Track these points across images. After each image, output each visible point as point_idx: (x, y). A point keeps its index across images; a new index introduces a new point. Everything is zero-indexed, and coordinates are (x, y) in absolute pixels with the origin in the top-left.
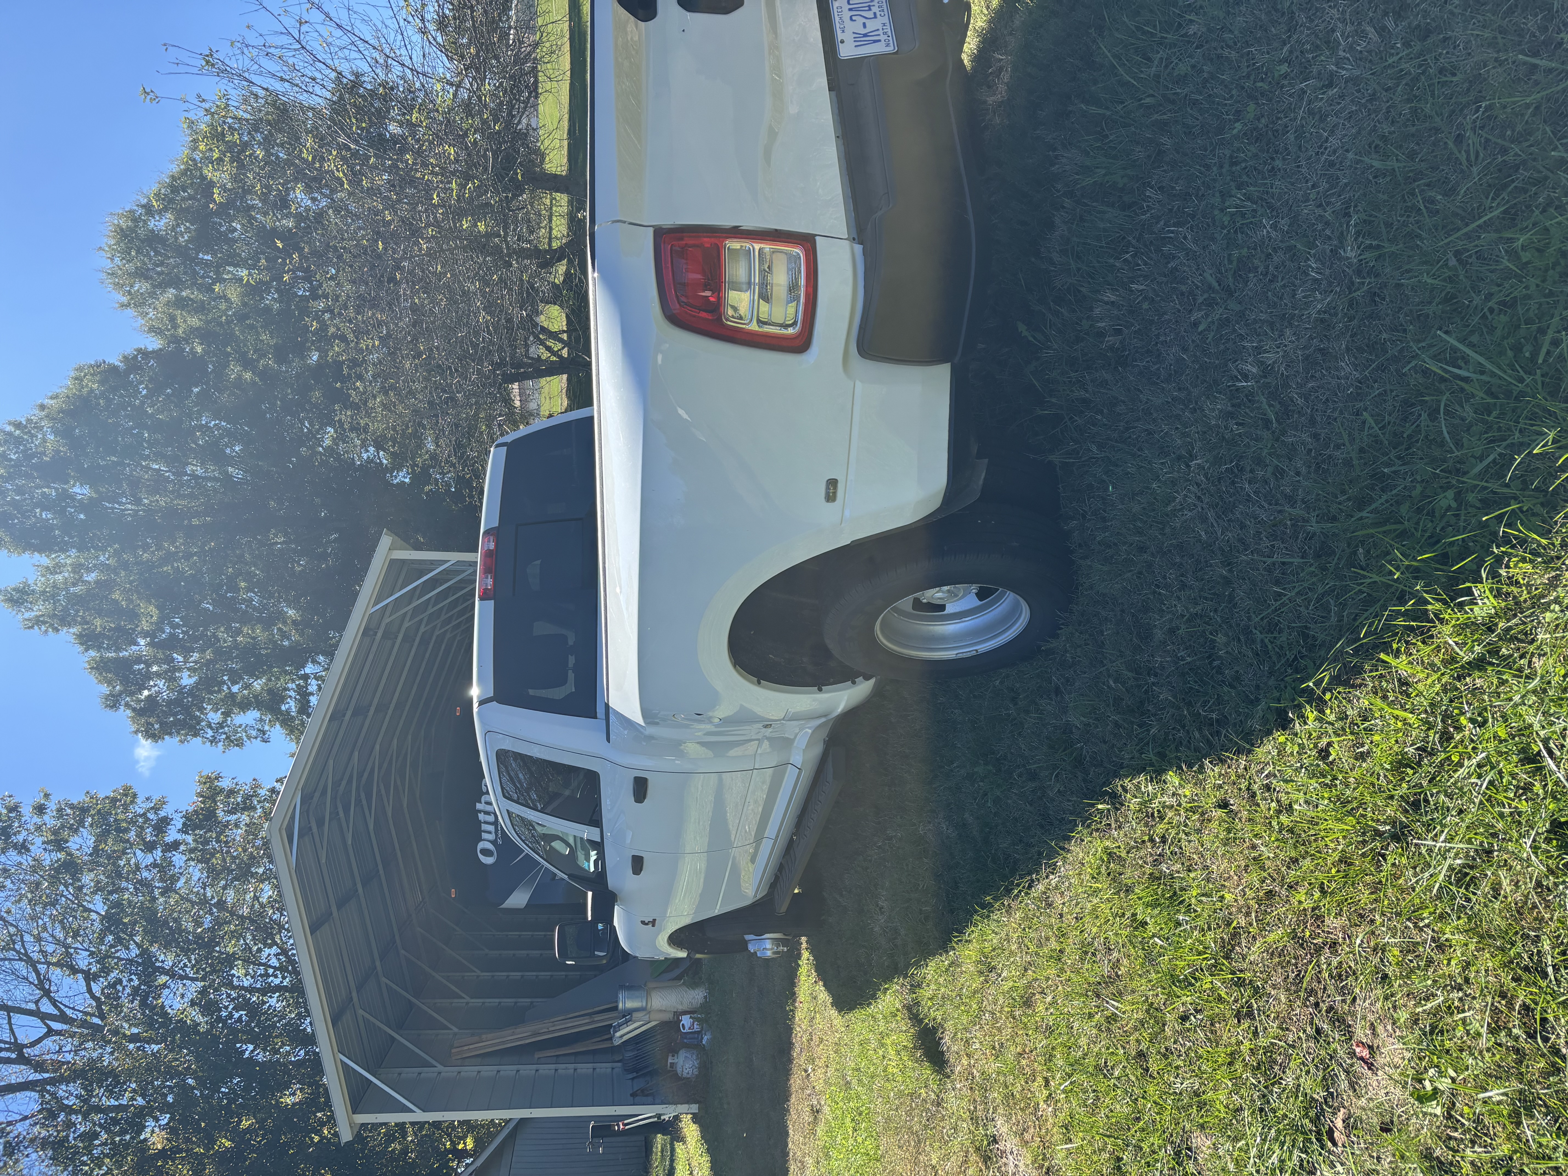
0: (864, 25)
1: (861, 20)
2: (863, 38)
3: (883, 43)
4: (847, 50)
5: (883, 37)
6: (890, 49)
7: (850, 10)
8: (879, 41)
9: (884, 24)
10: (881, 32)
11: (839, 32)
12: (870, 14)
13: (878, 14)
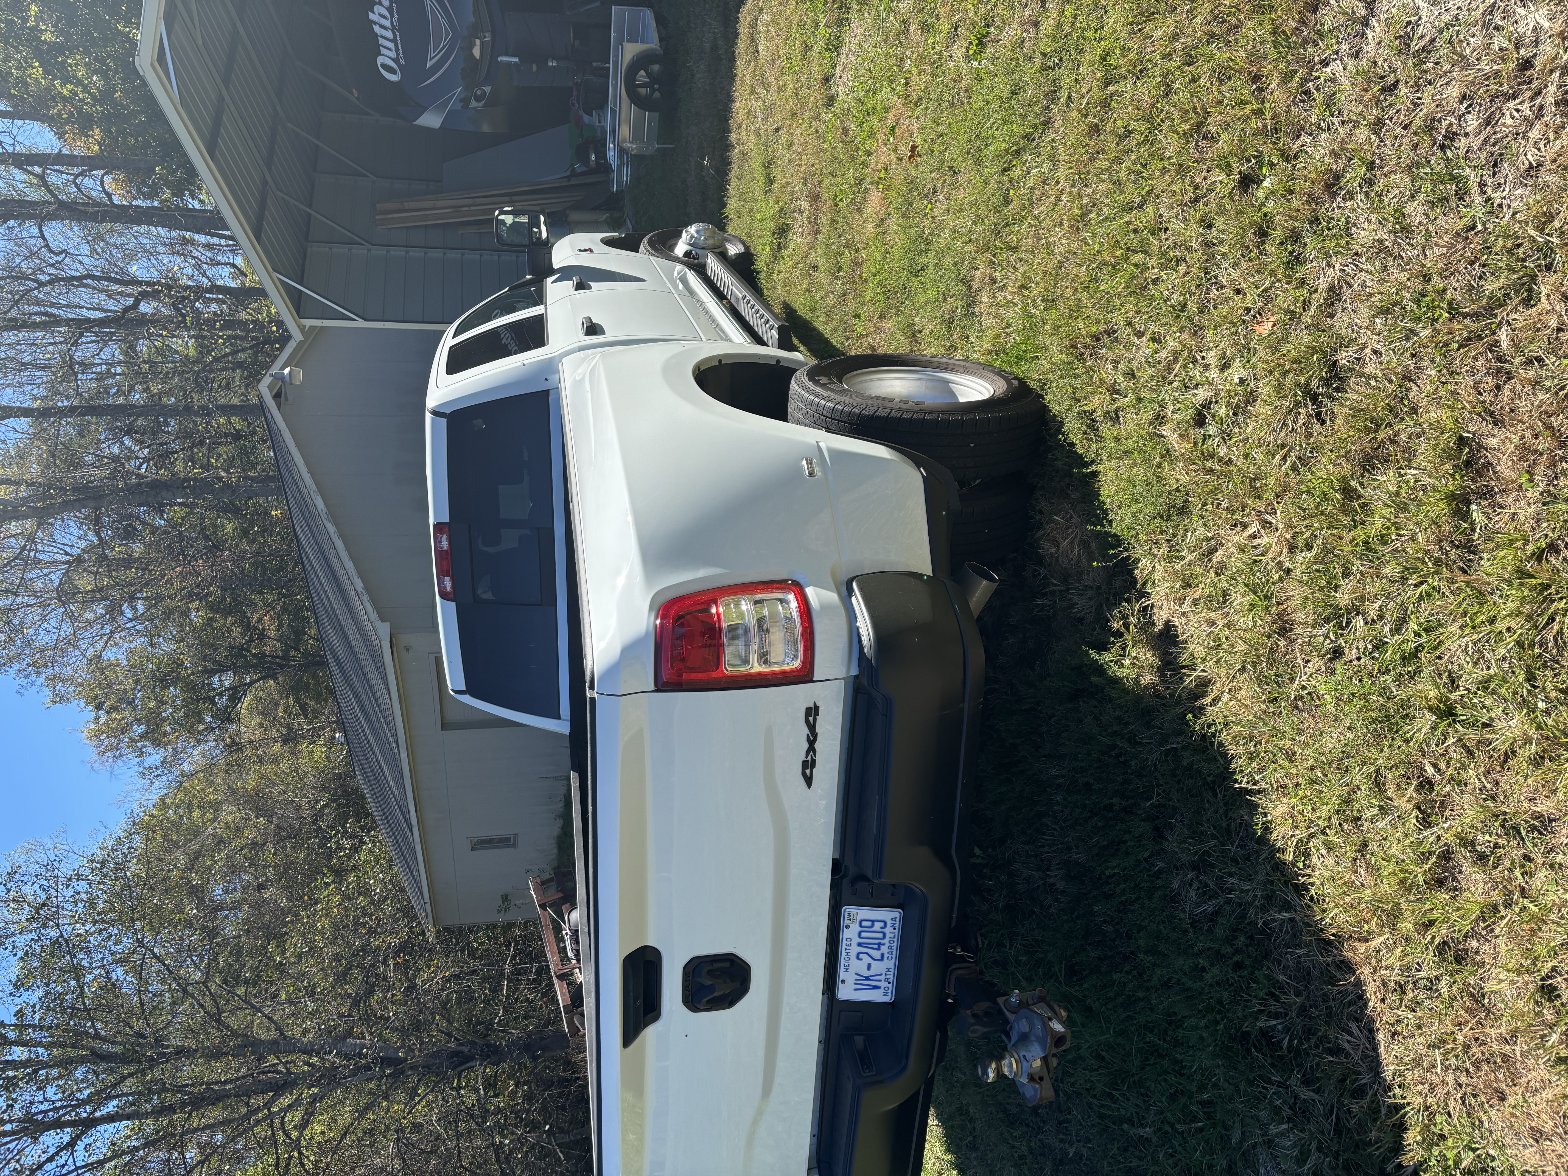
0: (869, 967)
1: (866, 959)
2: (866, 981)
3: (882, 990)
4: (846, 992)
5: (883, 984)
6: (887, 999)
7: (859, 945)
8: (878, 987)
9: (888, 970)
10: (882, 978)
11: (842, 969)
12: (876, 954)
13: (886, 955)
